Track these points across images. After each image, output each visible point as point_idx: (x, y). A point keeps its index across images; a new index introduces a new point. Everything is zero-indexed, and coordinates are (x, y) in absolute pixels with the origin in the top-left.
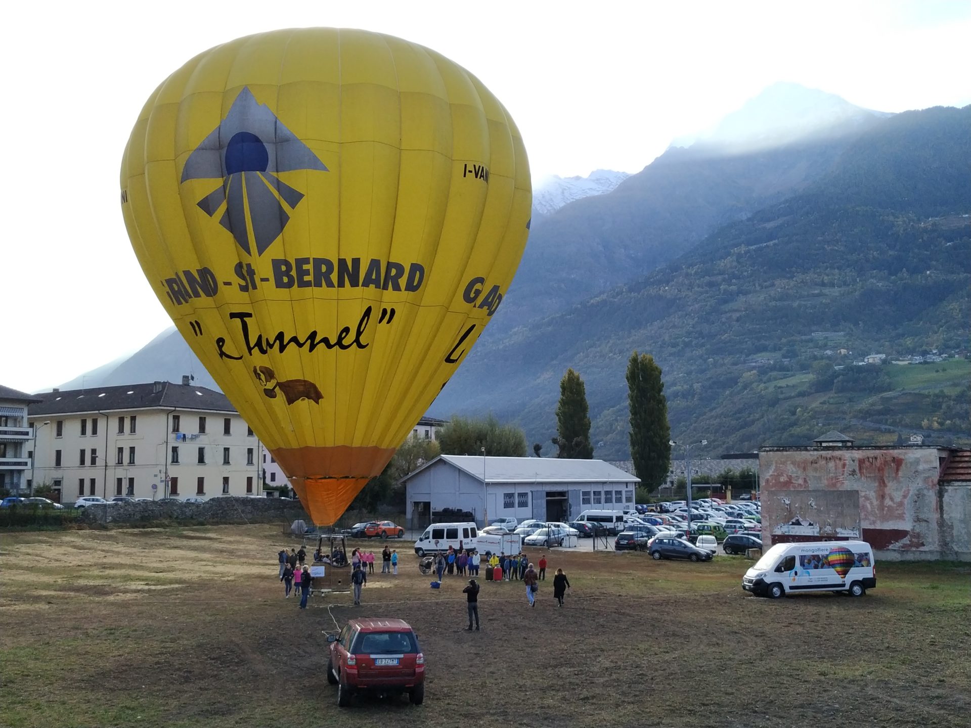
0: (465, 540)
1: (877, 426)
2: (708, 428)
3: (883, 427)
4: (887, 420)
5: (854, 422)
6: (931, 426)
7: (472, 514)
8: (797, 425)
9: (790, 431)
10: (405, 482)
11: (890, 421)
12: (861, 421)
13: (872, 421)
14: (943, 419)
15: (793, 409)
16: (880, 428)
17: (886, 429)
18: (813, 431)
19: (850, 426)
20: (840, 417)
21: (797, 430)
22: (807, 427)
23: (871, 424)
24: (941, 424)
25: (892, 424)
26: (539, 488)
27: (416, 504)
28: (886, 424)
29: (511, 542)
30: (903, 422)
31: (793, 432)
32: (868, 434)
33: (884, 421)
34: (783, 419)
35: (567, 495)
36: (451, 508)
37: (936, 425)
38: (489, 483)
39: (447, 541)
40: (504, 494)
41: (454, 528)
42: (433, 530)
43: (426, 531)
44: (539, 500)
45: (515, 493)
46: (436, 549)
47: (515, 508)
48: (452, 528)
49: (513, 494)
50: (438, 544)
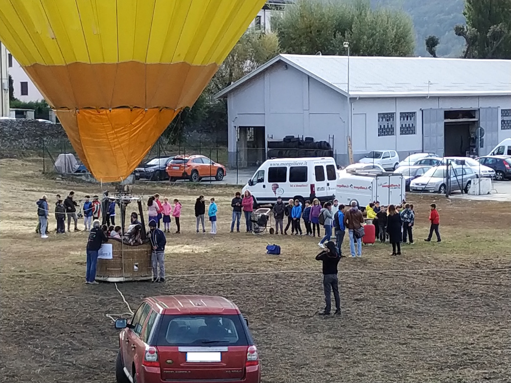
0: (318, 184)
7: (328, 145)
10: (225, 96)
26: (434, 105)
27: (243, 130)
29: (389, 187)
35: (477, 115)
36: (296, 137)
38: (356, 98)
39: (291, 186)
40: (379, 114)
41: (301, 166)
42: (270, 169)
43: (259, 171)
44: (432, 124)
45: (395, 113)
46: (274, 197)
47: (396, 135)
48: (299, 166)
49: (393, 113)
50: (277, 190)
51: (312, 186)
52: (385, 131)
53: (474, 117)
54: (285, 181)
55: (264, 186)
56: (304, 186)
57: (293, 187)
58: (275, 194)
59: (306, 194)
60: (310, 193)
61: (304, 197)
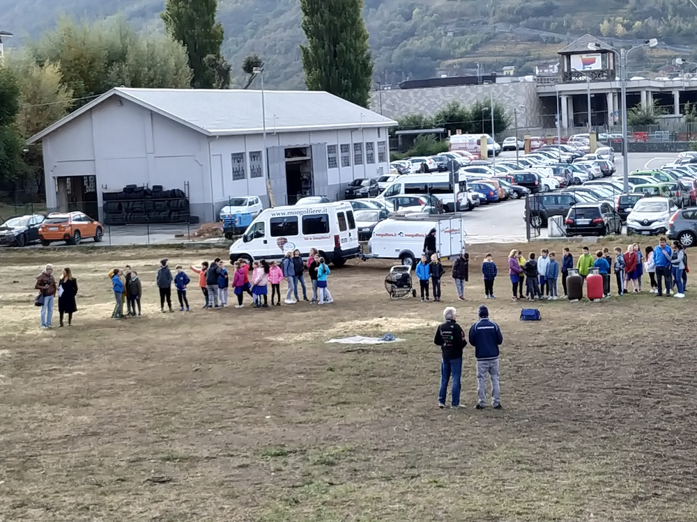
1: (536, 32)
2: (275, 45)
3: (544, 34)
4: (548, 23)
5: (501, 28)
6: (614, 30)
7: (183, 194)
8: (413, 35)
9: (405, 46)
10: (39, 141)
11: (553, 26)
12: (511, 26)
13: (527, 26)
14: (630, 19)
15: (407, 10)
16: (538, 36)
17: (547, 38)
18: (440, 45)
19: (496, 35)
20: (479, 22)
21: (415, 44)
22: (431, 38)
23: (527, 31)
24: (628, 27)
25: (557, 30)
27: (61, 180)
28: (547, 29)
29: (450, 232)
30: (573, 27)
31: (408, 47)
32: (522, 46)
33: (544, 24)
34: (393, 27)
35: (308, 153)
37: (620, 29)
38: (216, 136)
39: (306, 239)
40: (233, 154)
41: (318, 213)
42: (272, 219)
43: (256, 224)
44: (276, 164)
45: (245, 153)
46: (281, 254)
47: (247, 178)
48: (315, 213)
49: (242, 153)
50: (285, 246)
51: (337, 238)
52: (238, 174)
53: (305, 156)
54: (296, 233)
55: (265, 242)
56: (325, 238)
57: (309, 240)
58: (283, 250)
59: (329, 247)
60: (334, 246)
61: (325, 251)
